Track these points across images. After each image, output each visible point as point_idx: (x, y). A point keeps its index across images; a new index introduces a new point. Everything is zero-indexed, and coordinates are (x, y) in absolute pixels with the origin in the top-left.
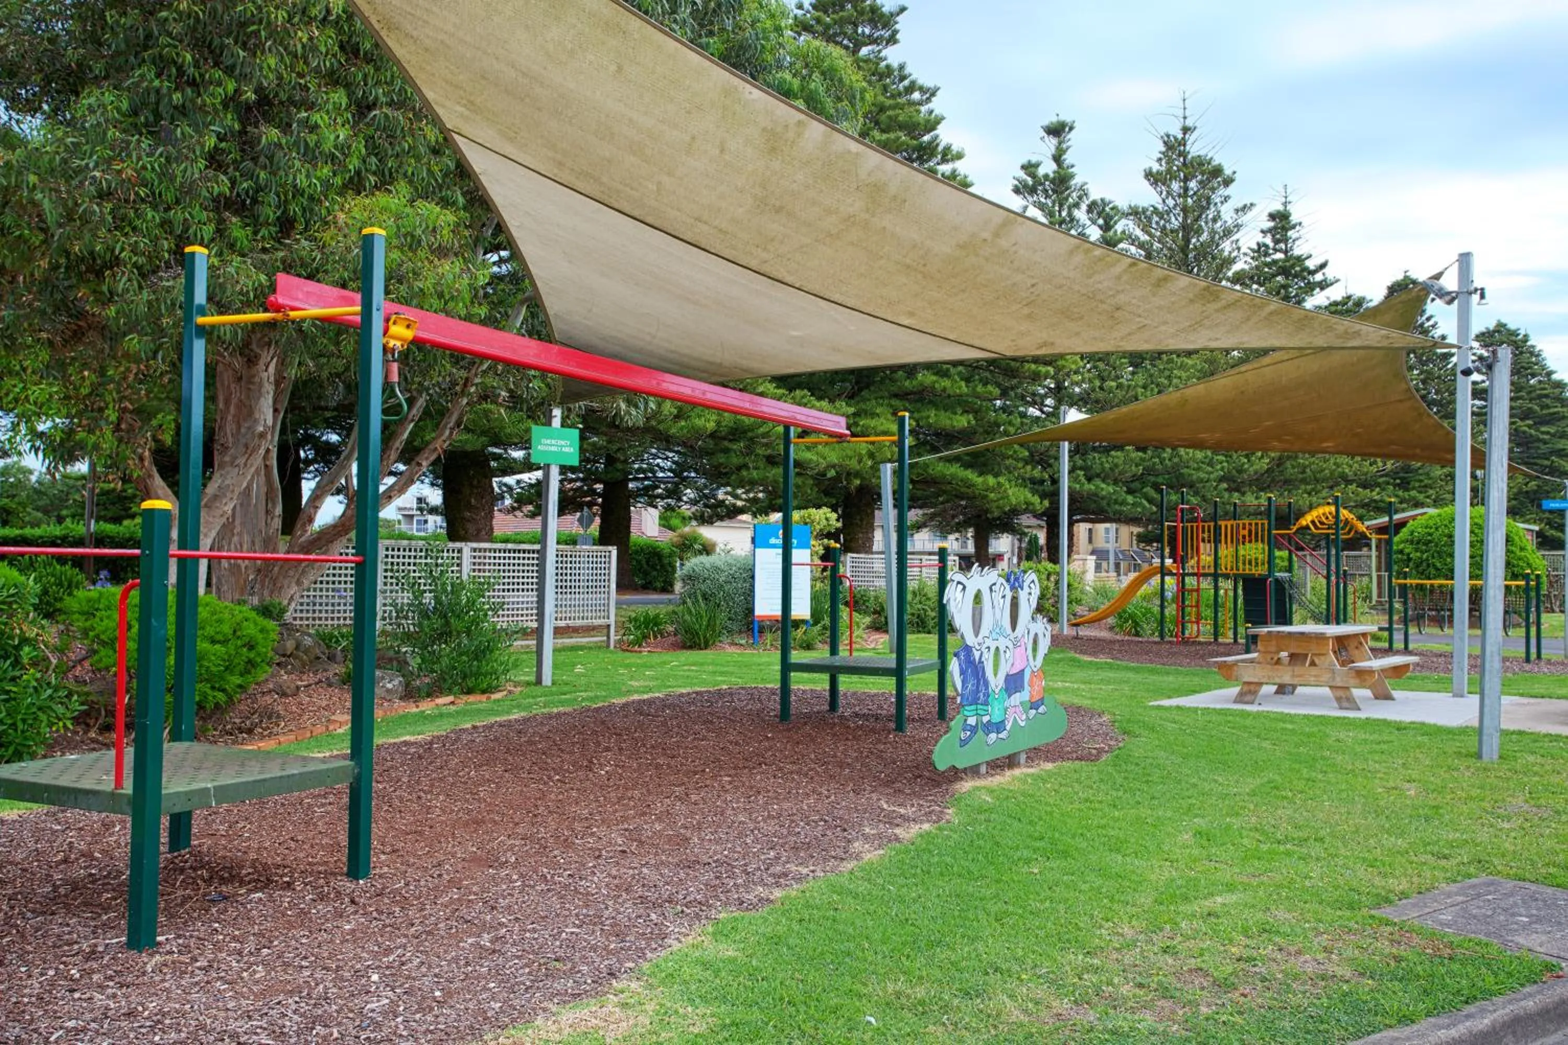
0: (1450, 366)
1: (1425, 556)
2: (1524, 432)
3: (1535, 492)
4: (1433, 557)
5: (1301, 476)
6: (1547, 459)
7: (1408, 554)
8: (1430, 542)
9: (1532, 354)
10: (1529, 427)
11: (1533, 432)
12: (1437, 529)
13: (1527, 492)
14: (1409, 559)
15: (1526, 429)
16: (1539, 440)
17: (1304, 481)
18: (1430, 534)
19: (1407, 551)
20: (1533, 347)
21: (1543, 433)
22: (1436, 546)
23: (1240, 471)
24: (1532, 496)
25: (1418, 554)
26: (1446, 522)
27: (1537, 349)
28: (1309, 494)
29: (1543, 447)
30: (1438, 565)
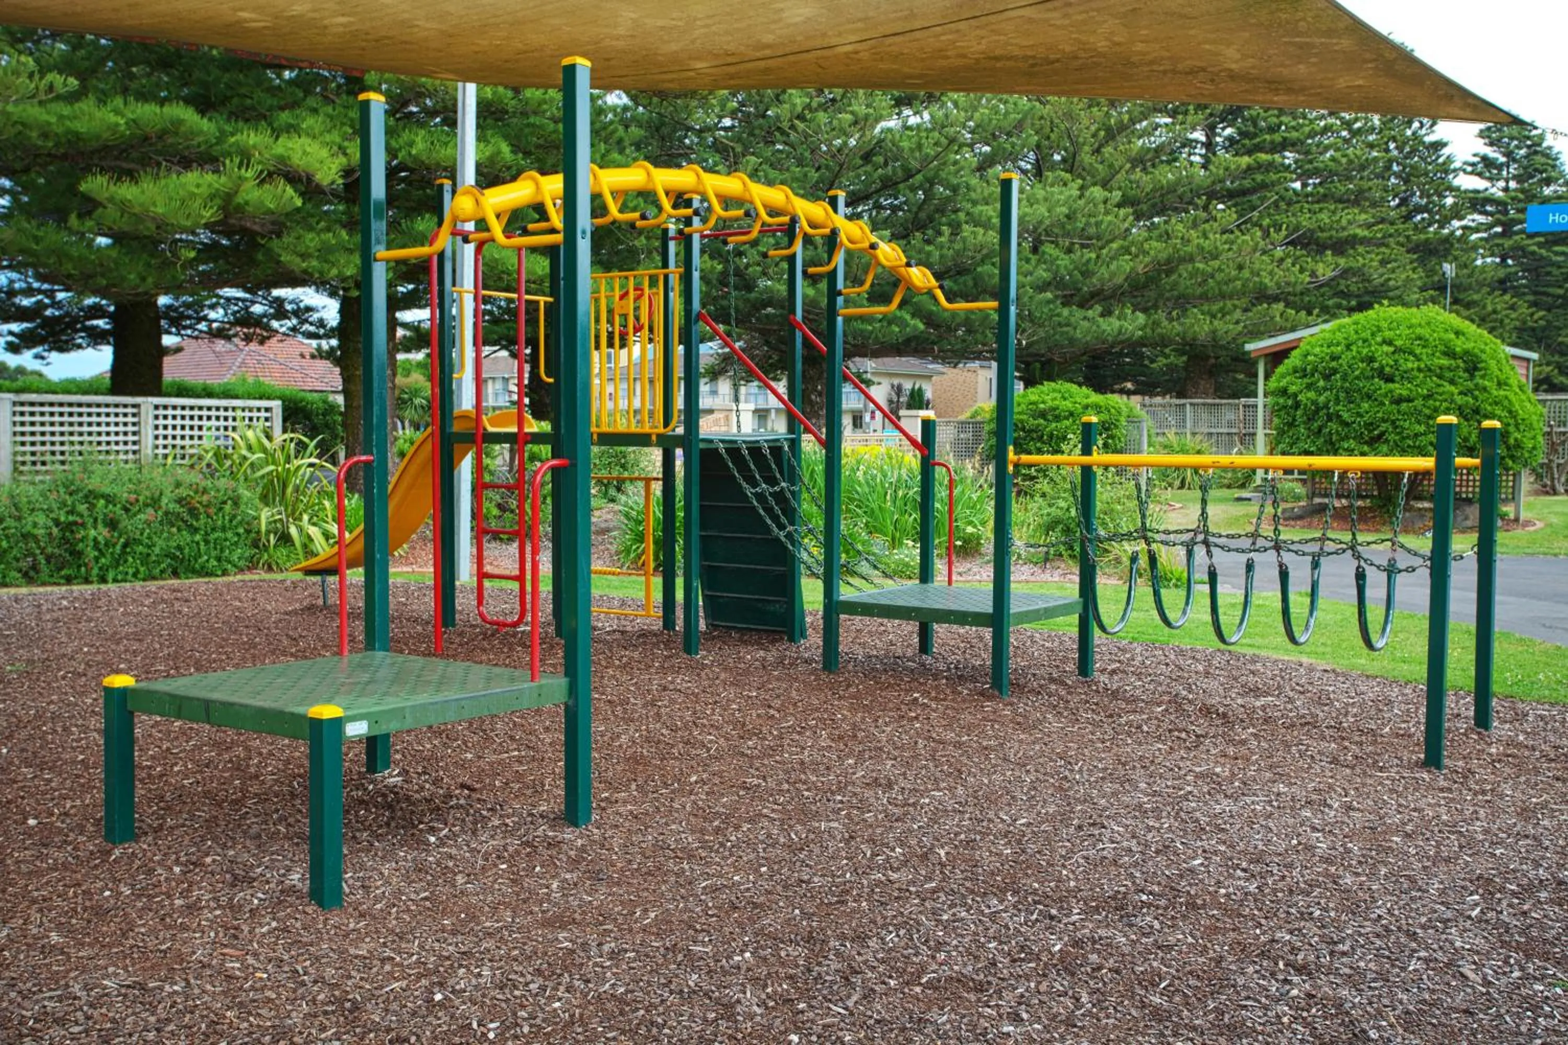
0: (1441, 160)
1: (1322, 399)
2: (1533, 253)
3: (1544, 329)
4: (1337, 401)
5: (1199, 291)
6: (1560, 287)
7: (1295, 395)
8: (1335, 371)
9: (1547, 156)
10: (1540, 245)
11: (1543, 252)
12: (1348, 347)
13: (1533, 329)
14: (1297, 405)
15: (1535, 248)
16: (1553, 264)
17: (1205, 297)
18: (1334, 358)
19: (1293, 389)
20: (1550, 148)
21: (1556, 253)
22: (1344, 378)
23: (1086, 274)
24: (1540, 334)
25: (1311, 395)
26: (1367, 334)
27: (1555, 151)
28: (1213, 316)
29: (1555, 271)
30: (1346, 416)
